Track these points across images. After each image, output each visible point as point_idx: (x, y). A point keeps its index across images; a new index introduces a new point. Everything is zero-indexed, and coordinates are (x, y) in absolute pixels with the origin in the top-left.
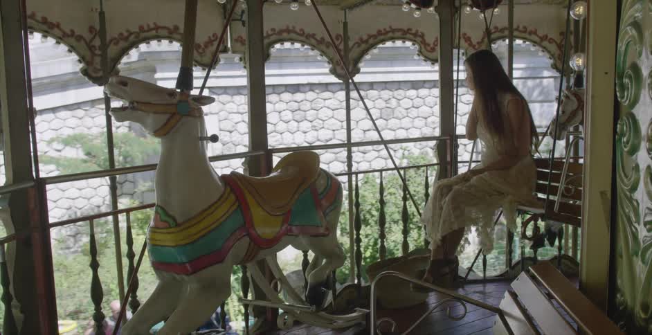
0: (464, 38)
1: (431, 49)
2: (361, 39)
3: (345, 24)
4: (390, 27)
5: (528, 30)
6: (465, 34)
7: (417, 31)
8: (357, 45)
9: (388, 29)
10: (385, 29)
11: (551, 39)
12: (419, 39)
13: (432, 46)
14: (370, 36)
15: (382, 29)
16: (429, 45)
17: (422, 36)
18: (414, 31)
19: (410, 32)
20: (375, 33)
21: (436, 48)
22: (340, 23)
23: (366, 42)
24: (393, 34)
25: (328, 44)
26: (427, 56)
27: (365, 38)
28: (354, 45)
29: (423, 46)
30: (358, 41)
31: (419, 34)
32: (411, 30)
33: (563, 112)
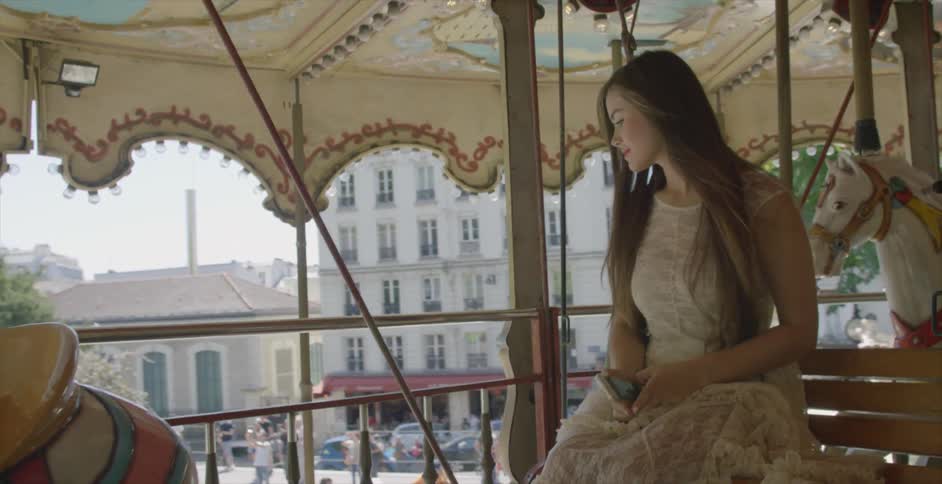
1: (471, 164)
2: (329, 142)
3: (297, 110)
4: (389, 121)
7: (442, 130)
8: (320, 154)
9: (384, 124)
10: (378, 125)
12: (446, 146)
13: (471, 158)
14: (347, 138)
15: (372, 122)
16: (465, 157)
17: (451, 140)
18: (435, 130)
19: (427, 131)
20: (359, 131)
21: (479, 163)
22: (287, 105)
23: (340, 147)
24: (395, 134)
25: (261, 149)
26: (463, 178)
27: (338, 139)
28: (315, 153)
29: (453, 159)
30: (323, 145)
31: (446, 135)
32: (430, 127)
33: (840, 205)
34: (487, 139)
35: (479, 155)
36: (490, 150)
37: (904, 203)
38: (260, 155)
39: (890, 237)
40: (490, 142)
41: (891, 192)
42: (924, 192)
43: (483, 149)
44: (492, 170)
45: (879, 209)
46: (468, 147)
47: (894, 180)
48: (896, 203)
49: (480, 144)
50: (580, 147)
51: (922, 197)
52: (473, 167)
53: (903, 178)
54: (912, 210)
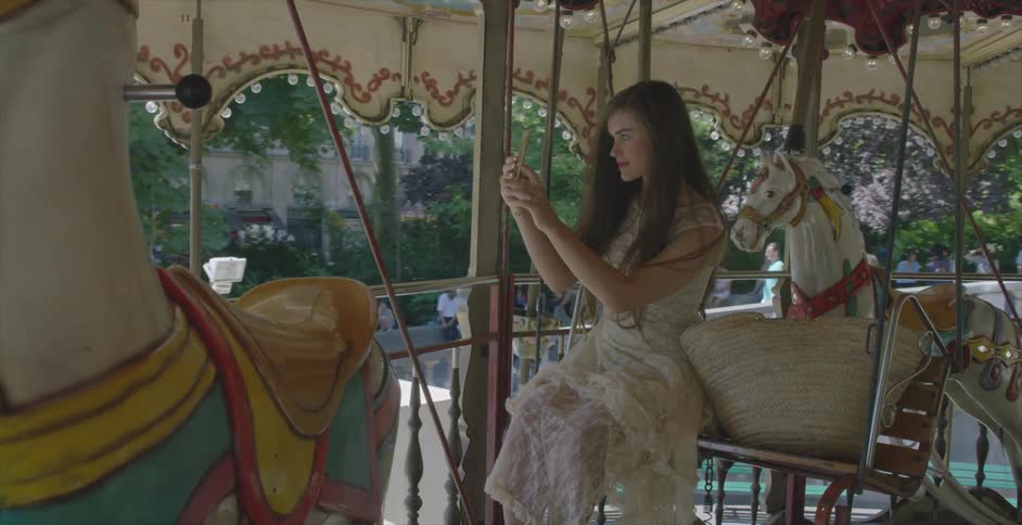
0: (424, 81)
1: (365, 95)
2: (226, 60)
3: (198, 25)
4: (287, 43)
5: (535, 79)
6: (427, 74)
7: (339, 58)
8: (216, 73)
9: (282, 47)
10: (276, 47)
11: (572, 99)
12: (342, 75)
13: (365, 89)
14: (245, 58)
15: (270, 44)
16: (359, 87)
17: (347, 68)
18: (331, 58)
19: (324, 57)
20: (256, 51)
21: (372, 94)
22: (185, 18)
23: (237, 67)
24: (293, 57)
25: (156, 64)
26: (356, 109)
27: (236, 59)
28: (211, 72)
29: (348, 88)
30: (221, 65)
31: (342, 63)
32: (327, 54)
33: (771, 194)
34: (383, 71)
35: (373, 86)
36: (384, 83)
37: (817, 199)
38: (155, 69)
39: (803, 225)
40: (384, 75)
41: (809, 187)
42: (832, 190)
43: (377, 81)
44: (385, 102)
45: (798, 202)
46: (362, 77)
47: (812, 178)
48: (811, 198)
49: (375, 75)
50: (470, 86)
51: (830, 195)
52: (367, 98)
53: (820, 179)
54: (821, 203)
